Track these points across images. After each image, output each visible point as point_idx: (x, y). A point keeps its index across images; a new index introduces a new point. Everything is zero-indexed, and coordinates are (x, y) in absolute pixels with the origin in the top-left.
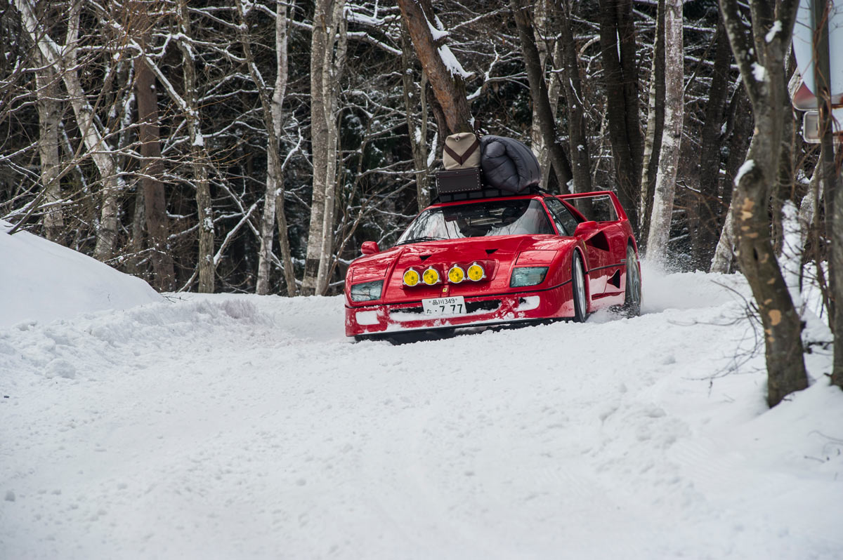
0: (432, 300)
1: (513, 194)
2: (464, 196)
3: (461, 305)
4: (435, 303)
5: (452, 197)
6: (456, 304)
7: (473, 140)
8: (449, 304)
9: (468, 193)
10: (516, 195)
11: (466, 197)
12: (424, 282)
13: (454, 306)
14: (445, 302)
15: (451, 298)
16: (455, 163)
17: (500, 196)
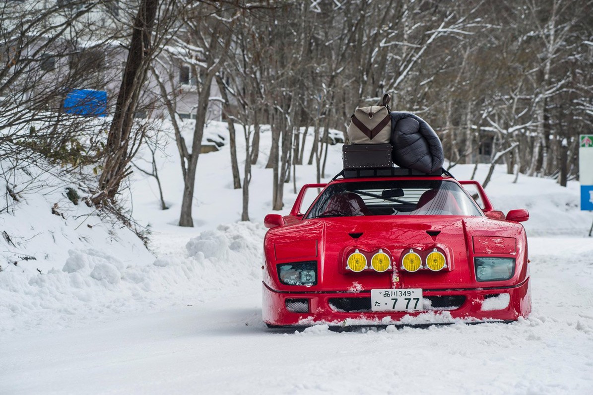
0: (383, 291)
1: (424, 174)
2: (371, 173)
3: (418, 299)
4: (386, 295)
5: (358, 173)
6: (412, 297)
7: (385, 114)
8: (404, 297)
9: (375, 169)
10: (427, 175)
11: (373, 175)
12: (372, 267)
13: (409, 300)
14: (399, 294)
15: (407, 290)
16: (364, 137)
17: (410, 175)
